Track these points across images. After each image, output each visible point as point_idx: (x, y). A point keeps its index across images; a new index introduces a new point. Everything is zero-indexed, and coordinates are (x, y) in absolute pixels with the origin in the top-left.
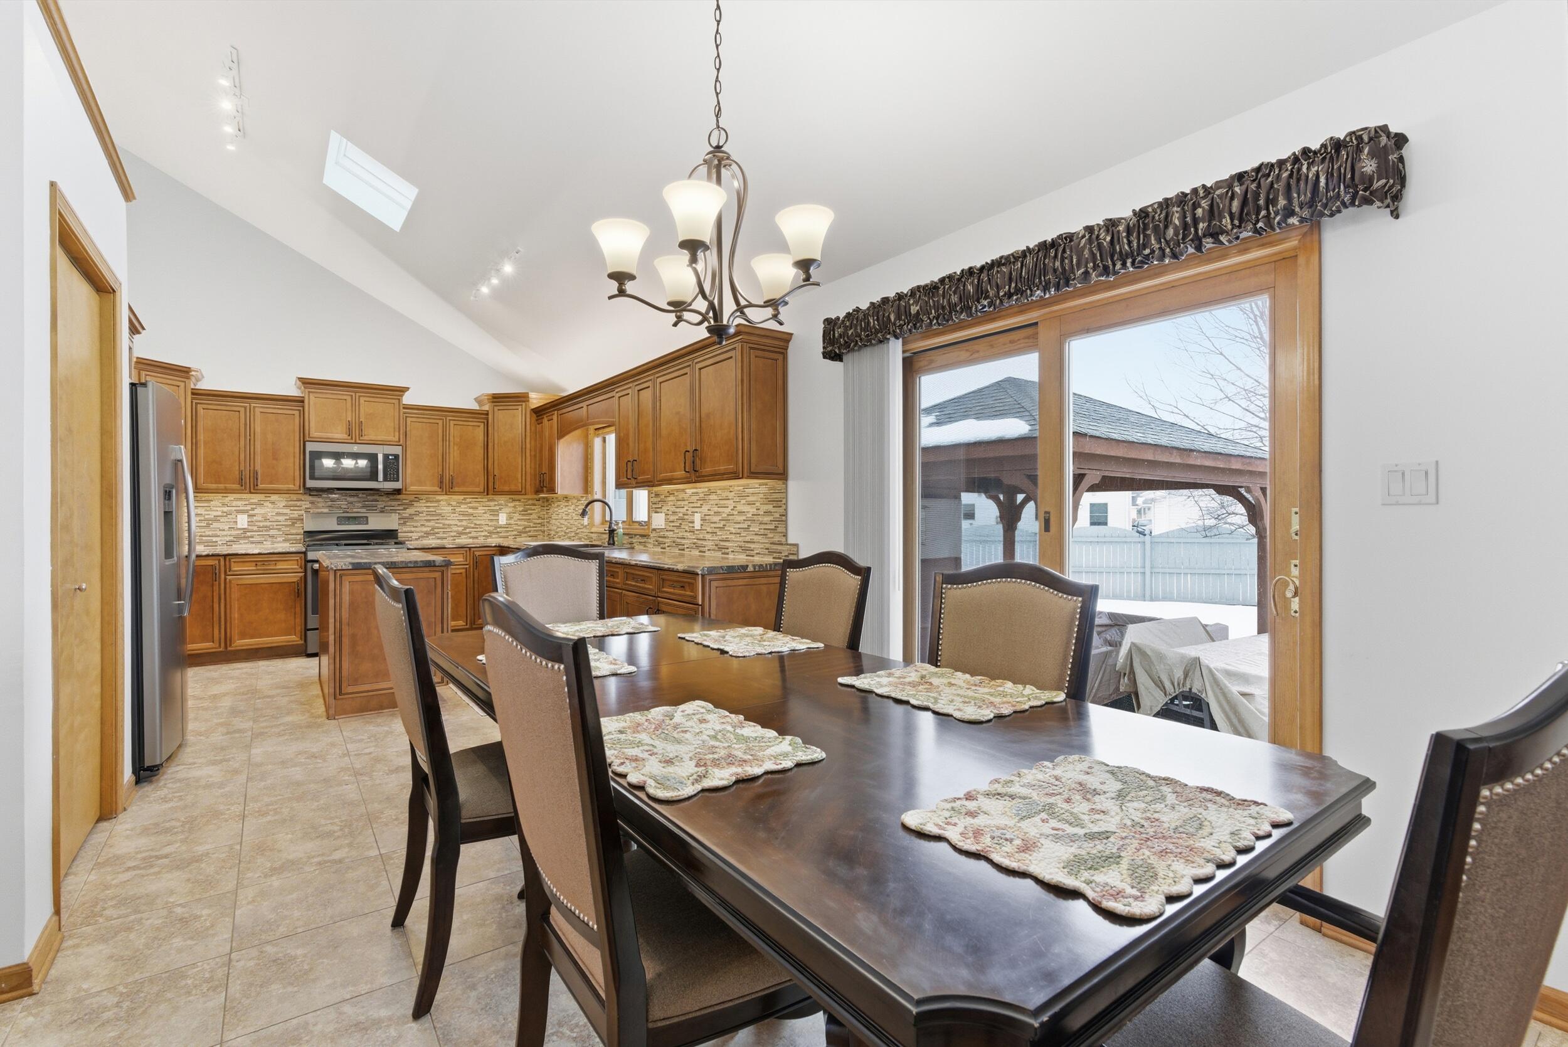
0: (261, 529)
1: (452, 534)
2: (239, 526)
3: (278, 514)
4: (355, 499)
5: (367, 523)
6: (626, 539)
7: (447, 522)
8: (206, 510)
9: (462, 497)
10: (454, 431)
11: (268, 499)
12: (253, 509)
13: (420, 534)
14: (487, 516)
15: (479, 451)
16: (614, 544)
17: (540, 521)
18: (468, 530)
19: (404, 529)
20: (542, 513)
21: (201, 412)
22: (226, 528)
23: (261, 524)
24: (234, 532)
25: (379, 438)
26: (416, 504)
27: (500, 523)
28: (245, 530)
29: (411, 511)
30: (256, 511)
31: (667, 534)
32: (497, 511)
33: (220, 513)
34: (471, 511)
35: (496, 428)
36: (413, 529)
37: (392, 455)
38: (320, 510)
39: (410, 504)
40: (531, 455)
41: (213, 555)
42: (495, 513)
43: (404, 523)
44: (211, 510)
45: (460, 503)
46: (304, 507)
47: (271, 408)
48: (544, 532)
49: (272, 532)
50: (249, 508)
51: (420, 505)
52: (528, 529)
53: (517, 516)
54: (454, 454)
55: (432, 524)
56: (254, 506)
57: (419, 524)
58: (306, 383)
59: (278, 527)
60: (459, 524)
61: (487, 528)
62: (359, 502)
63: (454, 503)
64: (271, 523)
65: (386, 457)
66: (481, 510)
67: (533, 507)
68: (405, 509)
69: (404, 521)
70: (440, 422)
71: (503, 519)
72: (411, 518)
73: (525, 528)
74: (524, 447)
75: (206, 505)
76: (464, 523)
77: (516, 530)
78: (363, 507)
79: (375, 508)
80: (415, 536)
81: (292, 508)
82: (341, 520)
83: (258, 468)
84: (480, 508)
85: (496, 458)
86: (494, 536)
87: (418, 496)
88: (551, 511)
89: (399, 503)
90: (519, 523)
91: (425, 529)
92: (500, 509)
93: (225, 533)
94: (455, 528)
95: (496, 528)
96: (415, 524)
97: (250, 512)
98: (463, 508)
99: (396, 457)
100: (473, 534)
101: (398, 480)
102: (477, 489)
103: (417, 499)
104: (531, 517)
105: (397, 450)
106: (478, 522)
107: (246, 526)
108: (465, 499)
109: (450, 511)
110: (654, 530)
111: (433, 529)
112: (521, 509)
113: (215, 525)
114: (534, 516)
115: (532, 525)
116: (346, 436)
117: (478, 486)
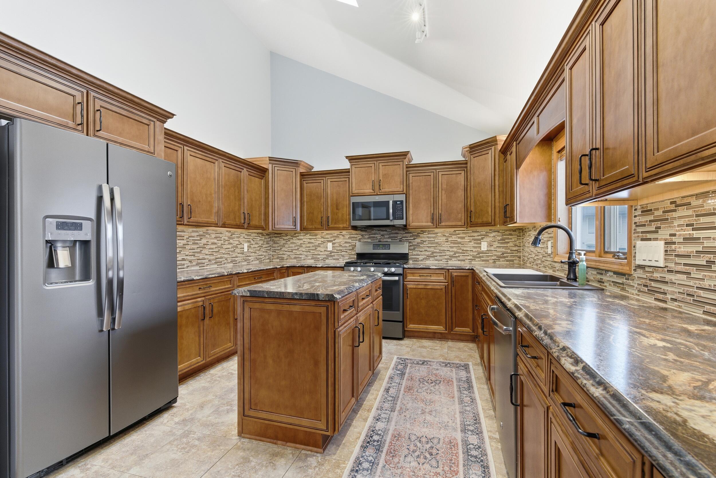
0: (338, 251)
1: (446, 257)
2: (329, 249)
3: (346, 242)
4: (385, 233)
5: (389, 249)
6: (592, 275)
7: (442, 248)
8: (315, 241)
9: (453, 230)
10: (442, 180)
11: (341, 233)
12: (334, 240)
13: (424, 257)
14: (472, 244)
15: (461, 193)
16: (575, 279)
17: (516, 248)
18: (457, 255)
19: (414, 253)
20: (518, 242)
21: (305, 185)
22: (323, 250)
23: (338, 248)
24: (326, 253)
25: (391, 190)
26: (421, 235)
27: (482, 249)
28: (331, 252)
29: (418, 240)
30: (336, 241)
31: (669, 277)
32: (479, 240)
33: (320, 242)
34: (459, 240)
35: (472, 172)
36: (419, 253)
37: (399, 201)
38: (366, 240)
39: (418, 236)
40: (499, 191)
41: (301, 267)
42: (478, 242)
43: (414, 249)
44: (317, 240)
45: (451, 234)
46: (358, 238)
47: (335, 178)
48: (520, 257)
49: (343, 253)
50: (332, 239)
51: (425, 236)
52: (505, 255)
53: (496, 244)
54: (443, 197)
55: (432, 249)
56: (335, 238)
57: (423, 249)
58: (351, 159)
59: (346, 250)
60: (451, 250)
61: (472, 253)
62: (387, 234)
63: (447, 235)
64: (342, 248)
65: (395, 203)
66: (467, 239)
67: (510, 237)
68: (414, 239)
69: (413, 247)
70: (432, 174)
71: (484, 246)
72: (418, 245)
73: (503, 254)
74: (493, 184)
75: (314, 237)
76: (455, 249)
77: (495, 255)
78: (389, 238)
79: (396, 239)
80: (421, 258)
81: (352, 239)
82: (376, 246)
83: (329, 215)
84: (466, 238)
85: (472, 197)
86: (477, 260)
87: (422, 230)
88: (524, 240)
89: (411, 235)
90: (498, 249)
91: (427, 253)
92: (482, 238)
93: (322, 253)
94: (448, 253)
95: (479, 253)
96: (421, 249)
97: (333, 241)
98: (454, 238)
99: (402, 202)
100: (461, 258)
101: (403, 219)
102: (460, 223)
103: (422, 232)
104: (509, 245)
105: (402, 198)
106: (465, 249)
107: (331, 250)
108: (455, 231)
109: (444, 240)
110: (641, 267)
111: (433, 253)
112: (499, 238)
113: (319, 249)
114: (511, 244)
115: (509, 251)
116: (371, 191)
117: (460, 221)
